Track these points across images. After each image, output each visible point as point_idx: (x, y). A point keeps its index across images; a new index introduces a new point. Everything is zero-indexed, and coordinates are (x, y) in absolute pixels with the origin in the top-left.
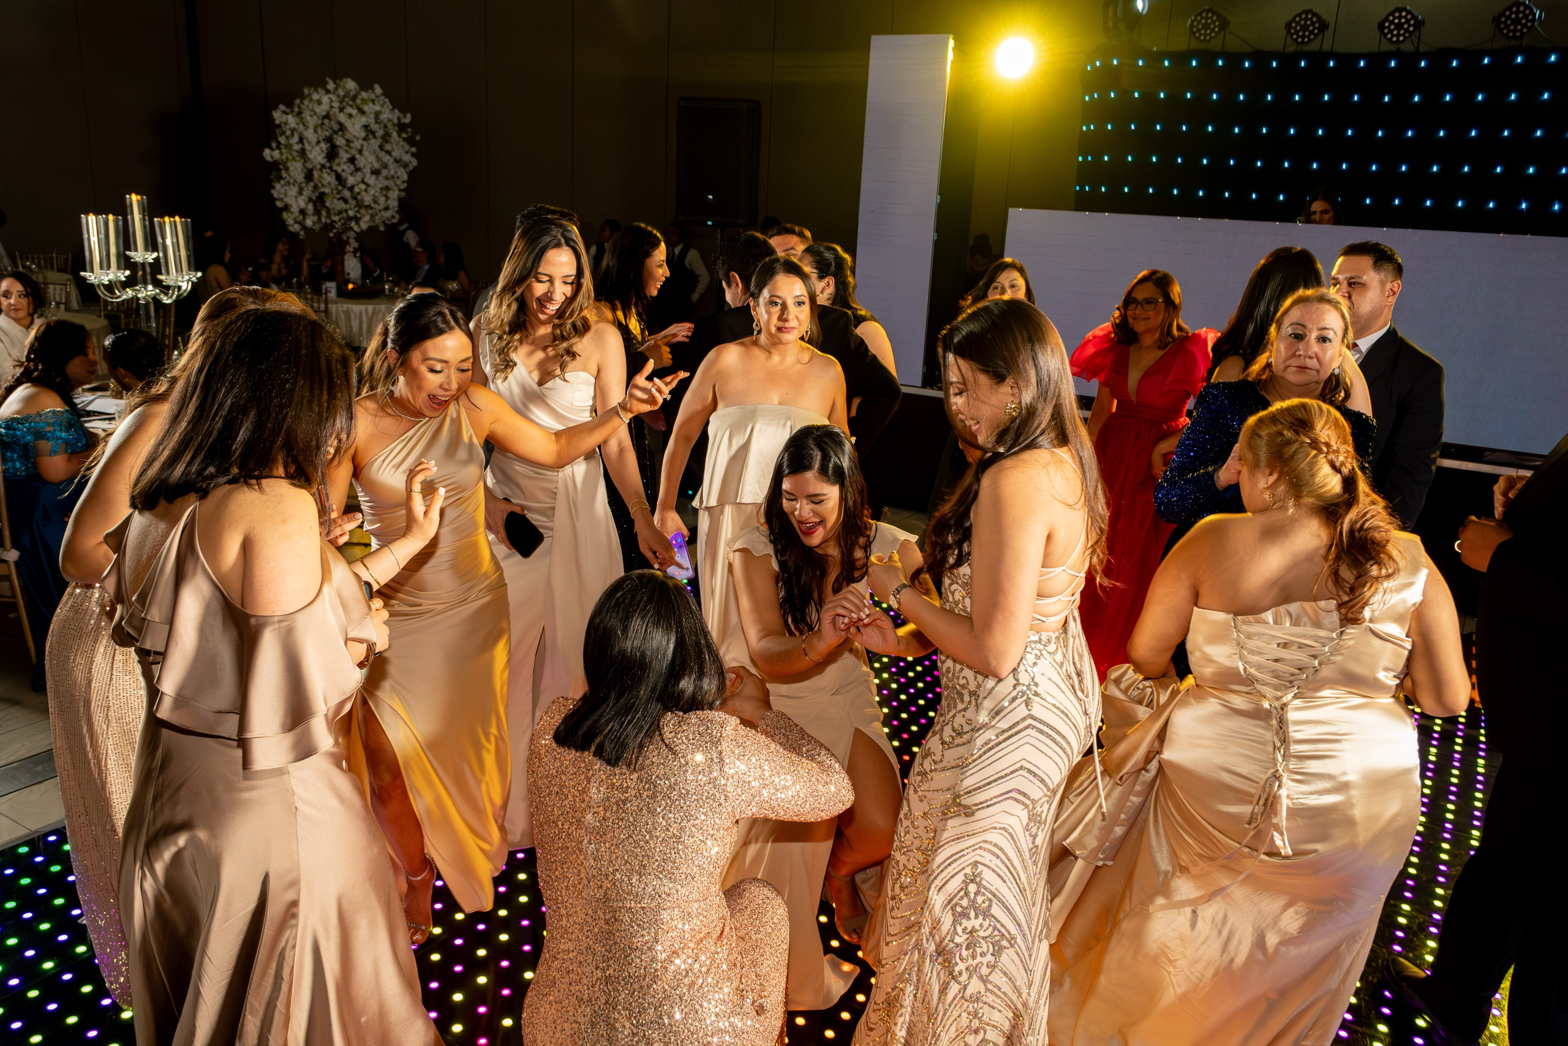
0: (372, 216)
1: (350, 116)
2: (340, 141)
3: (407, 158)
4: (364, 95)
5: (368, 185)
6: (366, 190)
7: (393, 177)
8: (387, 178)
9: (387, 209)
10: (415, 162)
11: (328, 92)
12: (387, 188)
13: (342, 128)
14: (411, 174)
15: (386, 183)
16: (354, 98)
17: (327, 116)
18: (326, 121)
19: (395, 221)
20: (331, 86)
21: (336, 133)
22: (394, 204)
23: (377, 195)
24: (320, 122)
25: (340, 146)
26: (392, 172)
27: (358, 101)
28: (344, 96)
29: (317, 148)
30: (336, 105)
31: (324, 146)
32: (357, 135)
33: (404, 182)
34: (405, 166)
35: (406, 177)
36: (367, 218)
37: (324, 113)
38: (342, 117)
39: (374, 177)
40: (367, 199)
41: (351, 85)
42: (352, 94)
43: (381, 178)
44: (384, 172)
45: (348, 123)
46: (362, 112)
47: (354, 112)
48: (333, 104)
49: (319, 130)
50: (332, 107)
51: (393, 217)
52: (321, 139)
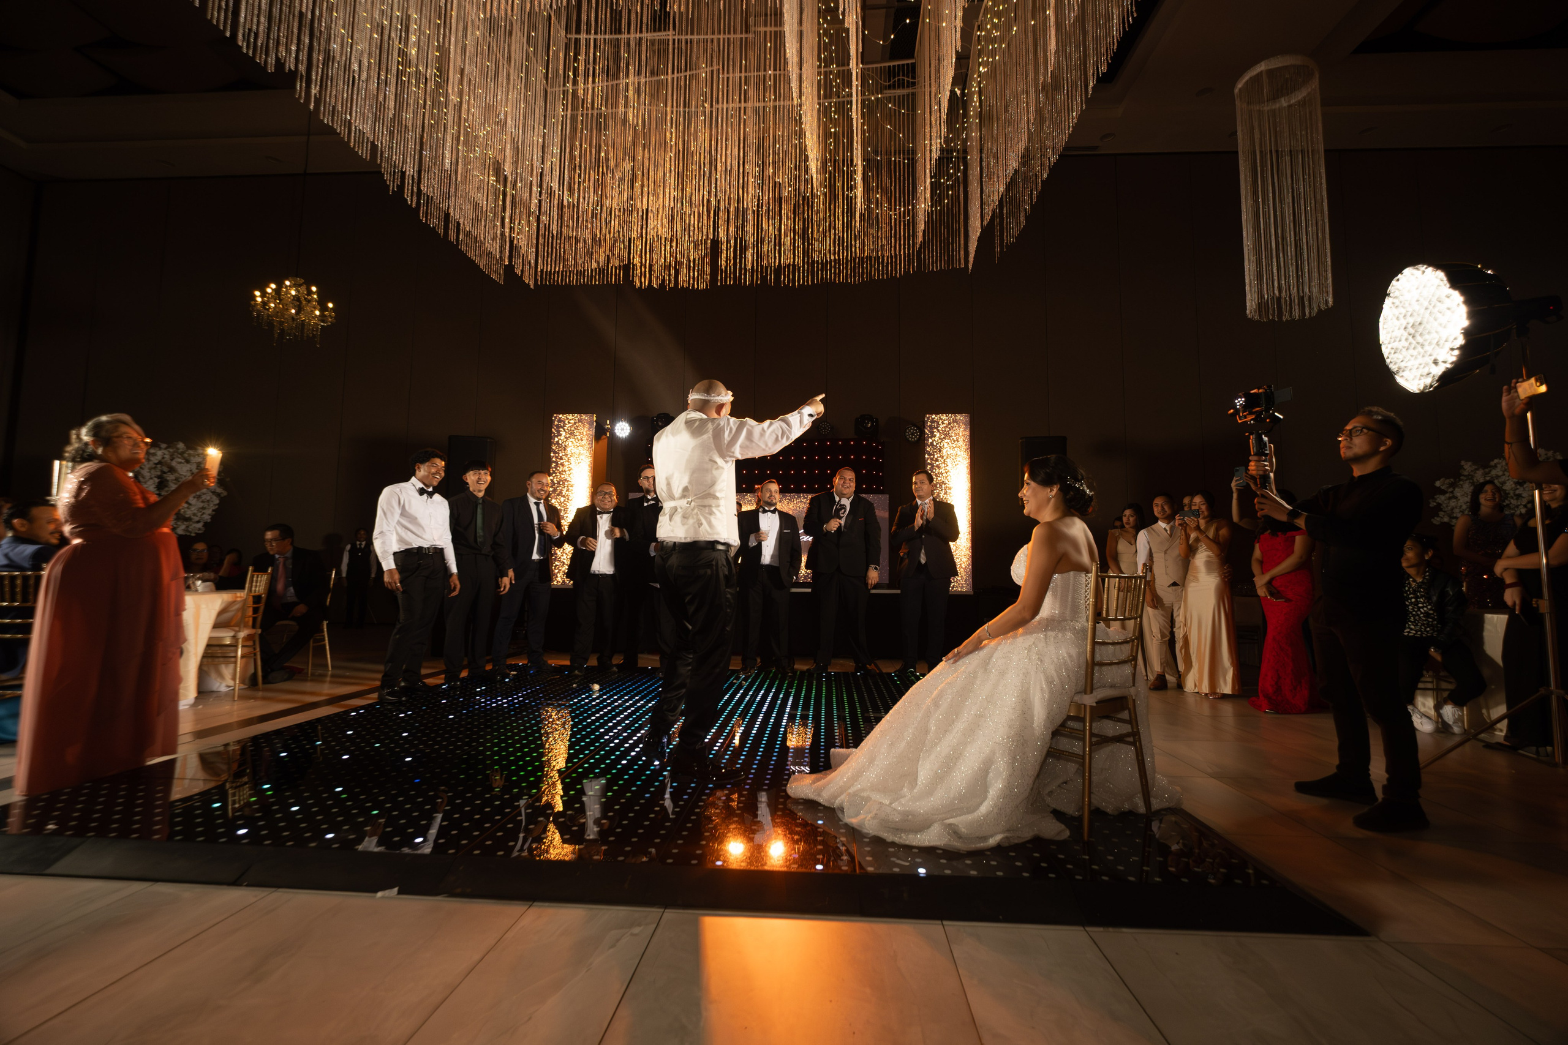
0: (187, 527)
1: (181, 463)
2: (170, 477)
3: (219, 490)
4: (191, 452)
5: (190, 504)
6: (188, 508)
7: (208, 501)
8: (203, 502)
9: (198, 522)
10: (225, 493)
11: (160, 449)
12: (203, 508)
13: (172, 470)
14: (222, 500)
15: (201, 505)
16: (182, 454)
17: (160, 463)
18: (159, 466)
19: (200, 532)
20: (164, 446)
21: (165, 473)
22: (207, 518)
23: (196, 511)
24: (154, 466)
25: (167, 481)
26: (208, 498)
27: (186, 455)
28: (174, 452)
29: (151, 481)
30: (167, 457)
31: (157, 480)
32: (184, 474)
33: (214, 505)
34: (218, 495)
35: (217, 502)
36: (183, 527)
37: (156, 462)
38: (174, 464)
39: (195, 499)
40: (188, 513)
41: (181, 445)
42: (180, 451)
43: (201, 500)
44: (204, 497)
45: (179, 467)
46: (188, 461)
47: (183, 461)
48: (165, 456)
49: (153, 471)
50: (163, 458)
51: (200, 529)
52: (153, 476)
